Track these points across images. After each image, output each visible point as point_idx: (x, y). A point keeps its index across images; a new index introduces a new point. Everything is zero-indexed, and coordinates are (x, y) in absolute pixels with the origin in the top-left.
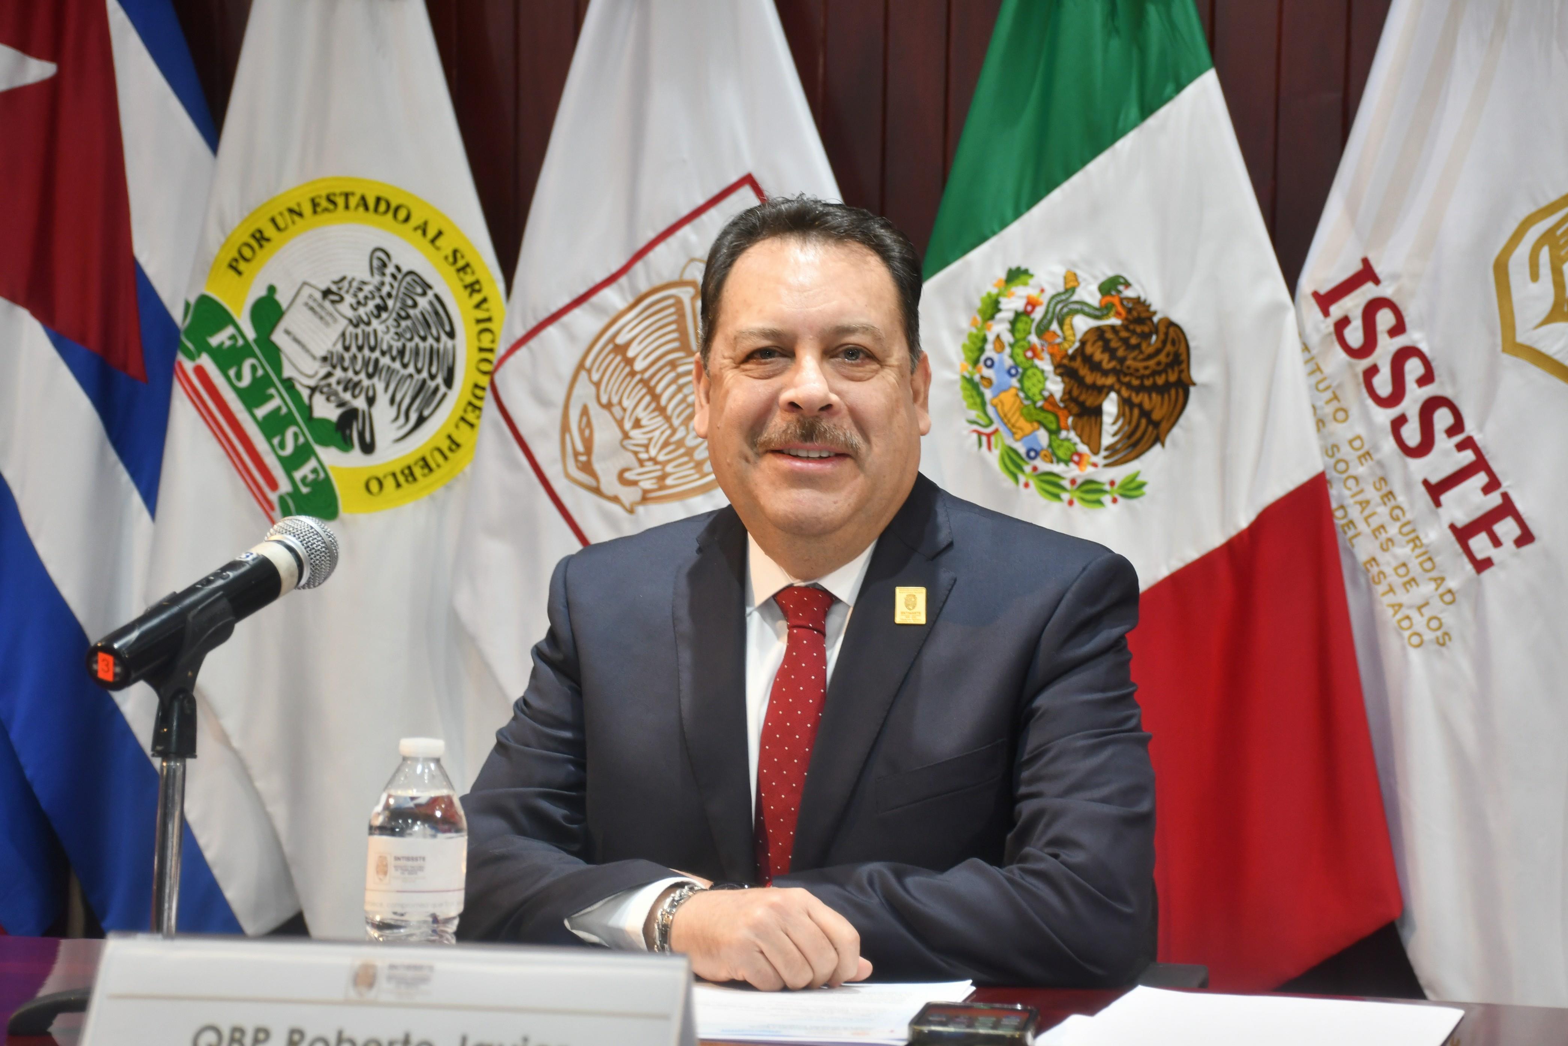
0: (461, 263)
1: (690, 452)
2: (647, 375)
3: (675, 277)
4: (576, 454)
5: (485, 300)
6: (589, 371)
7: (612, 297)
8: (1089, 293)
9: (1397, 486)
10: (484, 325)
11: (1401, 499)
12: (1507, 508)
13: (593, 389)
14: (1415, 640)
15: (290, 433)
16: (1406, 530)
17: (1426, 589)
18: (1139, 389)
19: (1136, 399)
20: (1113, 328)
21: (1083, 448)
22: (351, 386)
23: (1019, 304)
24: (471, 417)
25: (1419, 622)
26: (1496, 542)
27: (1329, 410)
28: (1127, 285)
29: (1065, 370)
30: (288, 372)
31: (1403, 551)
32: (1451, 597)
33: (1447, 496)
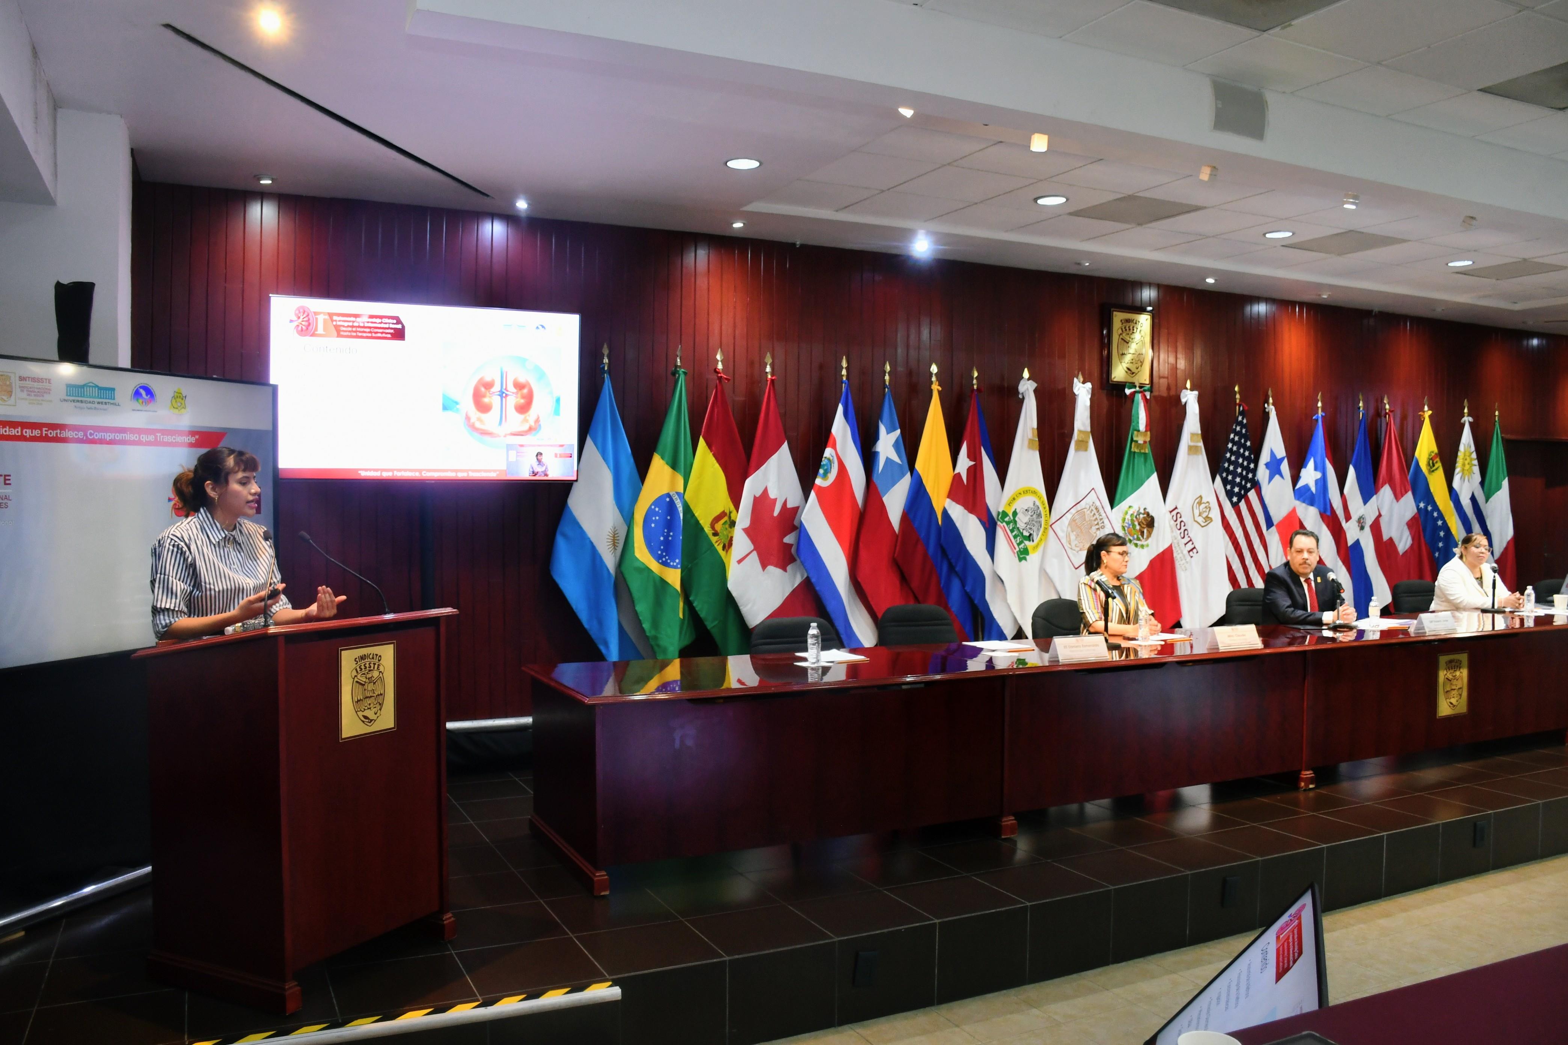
6: (1070, 525)
7: (1073, 511)
8: (1142, 511)
9: (1181, 544)
12: (1195, 547)
13: (1070, 529)
15: (1018, 538)
16: (1182, 552)
17: (1184, 561)
19: (1148, 529)
20: (1145, 517)
21: (1141, 538)
22: (1031, 529)
23: (1132, 513)
25: (1183, 567)
26: (1193, 553)
27: (1172, 532)
29: (1139, 524)
30: (1018, 526)
31: (1181, 555)
33: (1187, 545)
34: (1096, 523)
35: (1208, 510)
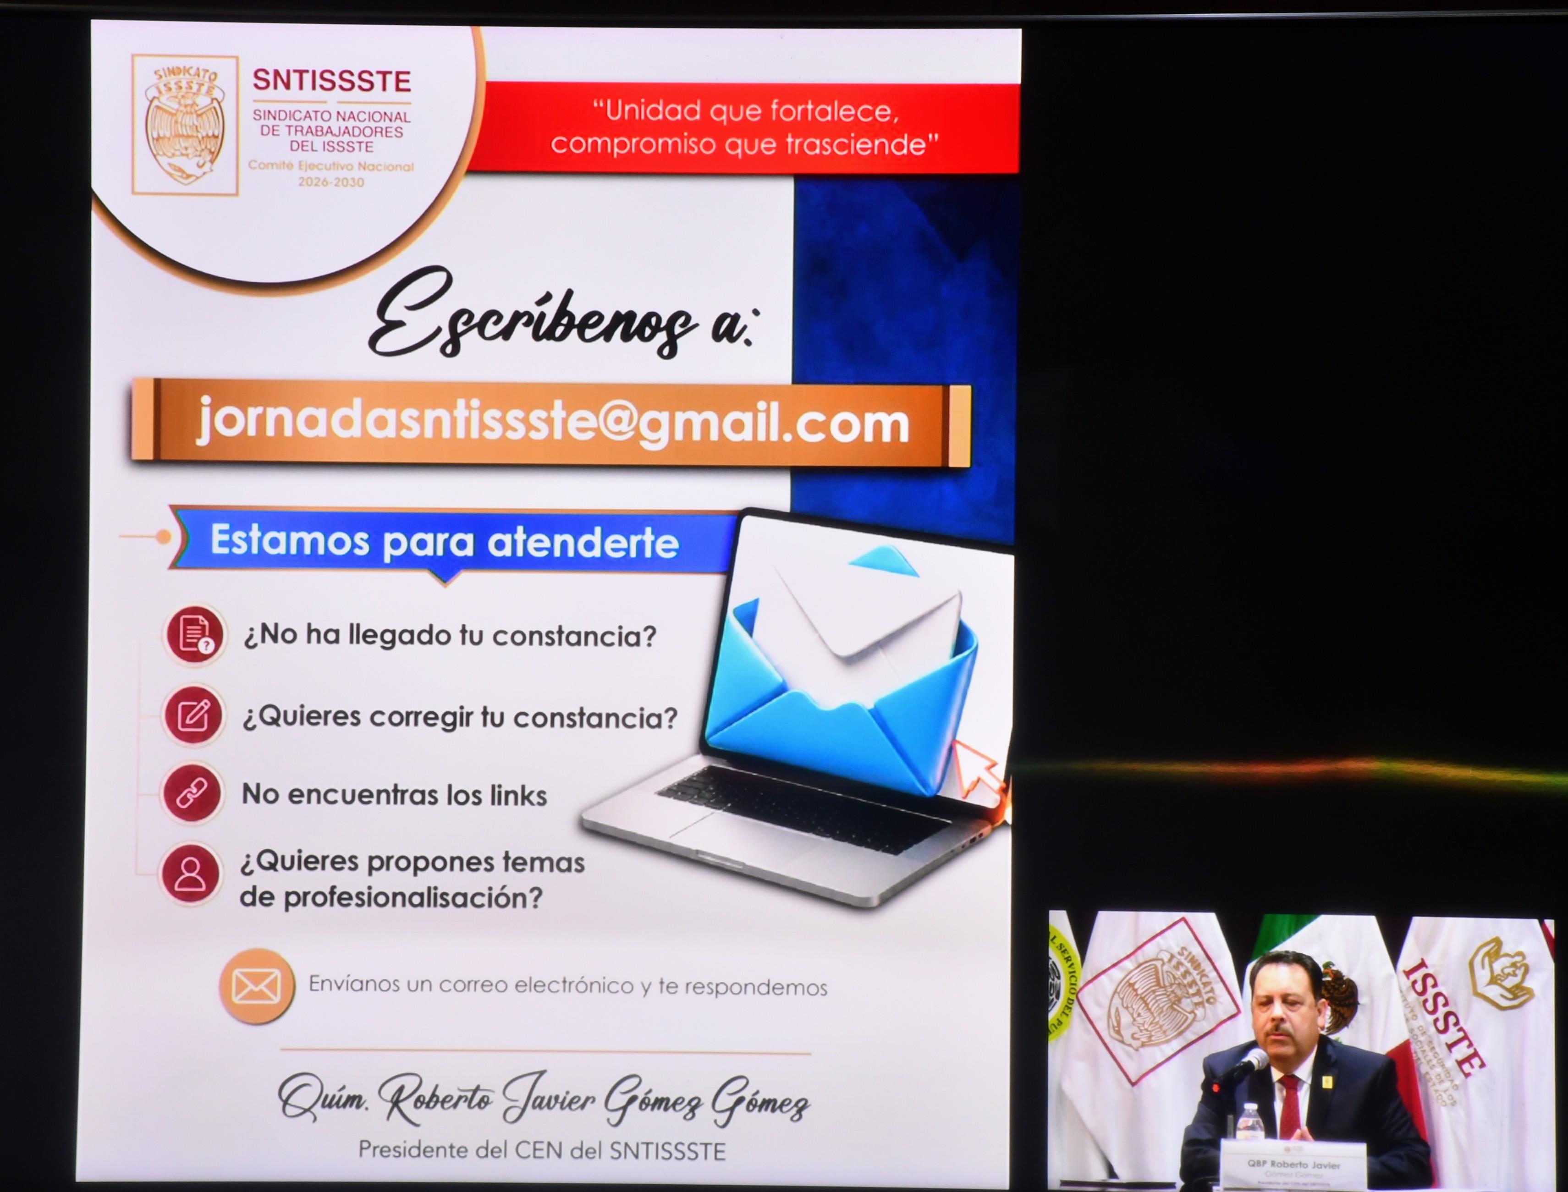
0: (1063, 949)
1: (1161, 1027)
2: (1143, 996)
3: (1154, 957)
4: (1114, 1027)
5: (1072, 964)
6: (1119, 993)
7: (1129, 965)
9: (1436, 1044)
10: (1072, 974)
11: (1437, 1050)
12: (1476, 1054)
13: (1120, 1001)
14: (1444, 1103)
16: (1440, 1061)
17: (1447, 1084)
18: (1339, 1005)
19: (1338, 1009)
20: (1328, 981)
24: (1067, 1011)
25: (1445, 1096)
26: (1472, 1066)
27: (1410, 1015)
28: (1333, 965)
31: (1439, 1070)
32: (1456, 1087)
33: (1454, 1049)
34: (1192, 991)
35: (1520, 973)
